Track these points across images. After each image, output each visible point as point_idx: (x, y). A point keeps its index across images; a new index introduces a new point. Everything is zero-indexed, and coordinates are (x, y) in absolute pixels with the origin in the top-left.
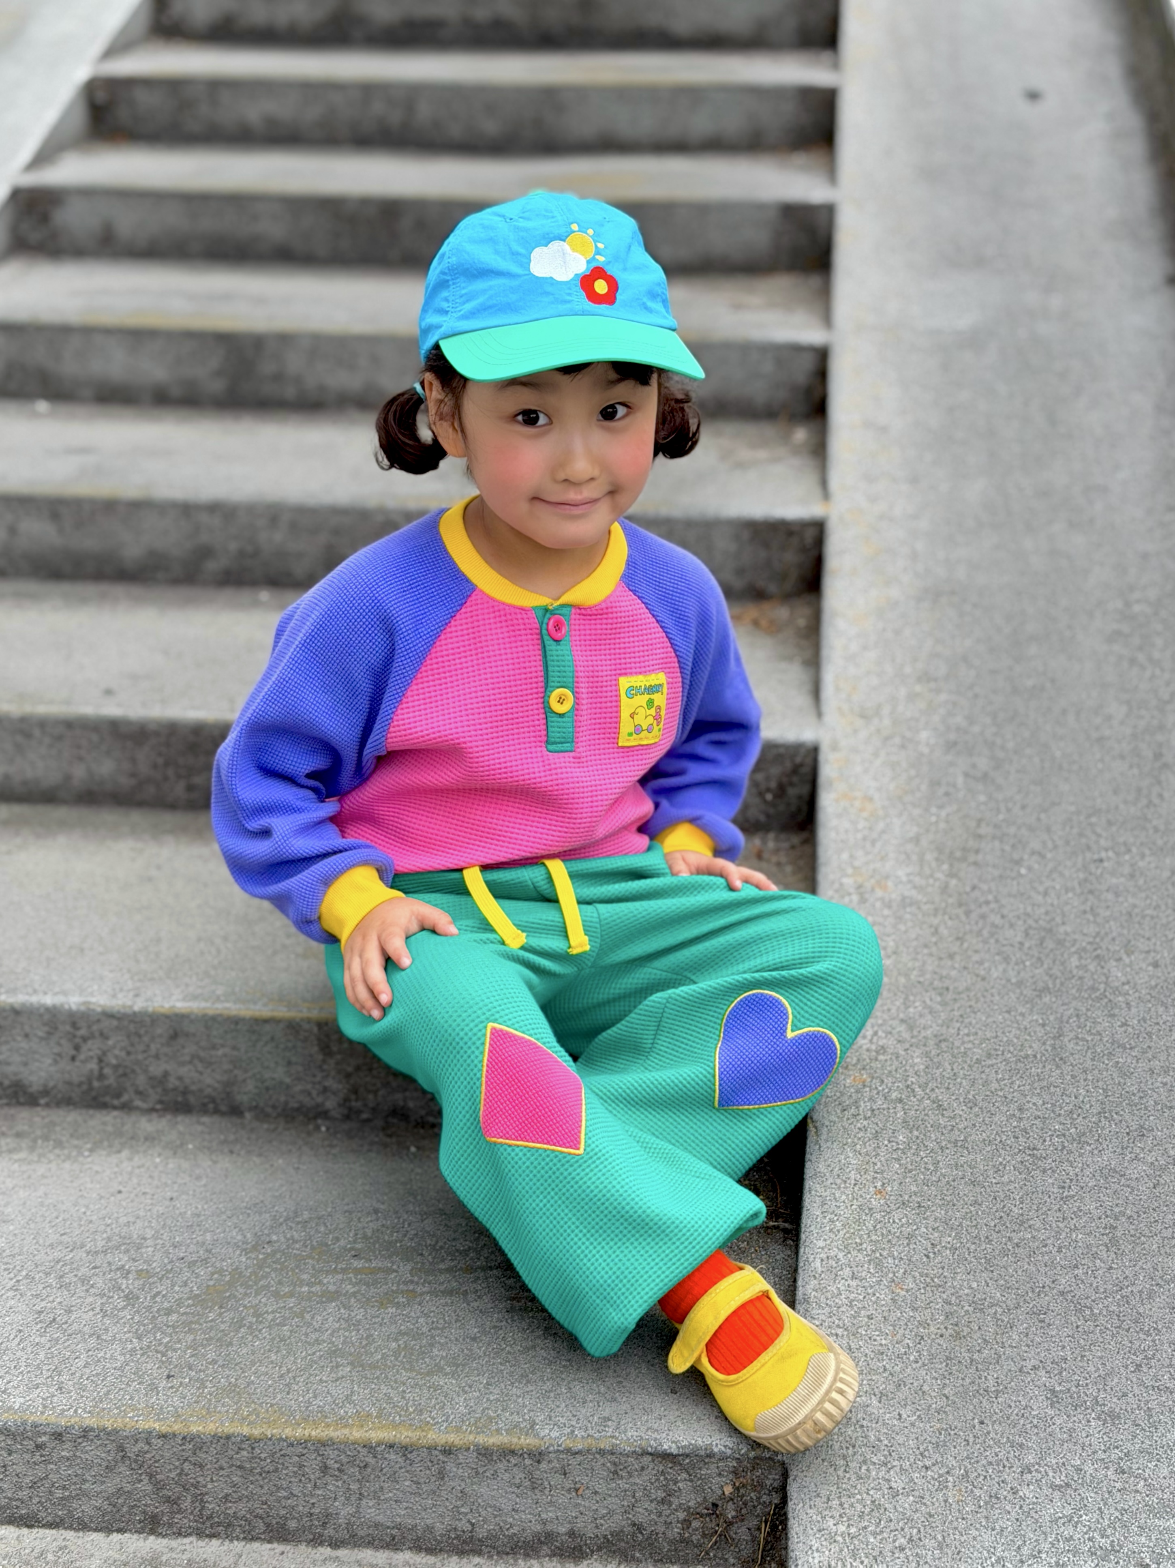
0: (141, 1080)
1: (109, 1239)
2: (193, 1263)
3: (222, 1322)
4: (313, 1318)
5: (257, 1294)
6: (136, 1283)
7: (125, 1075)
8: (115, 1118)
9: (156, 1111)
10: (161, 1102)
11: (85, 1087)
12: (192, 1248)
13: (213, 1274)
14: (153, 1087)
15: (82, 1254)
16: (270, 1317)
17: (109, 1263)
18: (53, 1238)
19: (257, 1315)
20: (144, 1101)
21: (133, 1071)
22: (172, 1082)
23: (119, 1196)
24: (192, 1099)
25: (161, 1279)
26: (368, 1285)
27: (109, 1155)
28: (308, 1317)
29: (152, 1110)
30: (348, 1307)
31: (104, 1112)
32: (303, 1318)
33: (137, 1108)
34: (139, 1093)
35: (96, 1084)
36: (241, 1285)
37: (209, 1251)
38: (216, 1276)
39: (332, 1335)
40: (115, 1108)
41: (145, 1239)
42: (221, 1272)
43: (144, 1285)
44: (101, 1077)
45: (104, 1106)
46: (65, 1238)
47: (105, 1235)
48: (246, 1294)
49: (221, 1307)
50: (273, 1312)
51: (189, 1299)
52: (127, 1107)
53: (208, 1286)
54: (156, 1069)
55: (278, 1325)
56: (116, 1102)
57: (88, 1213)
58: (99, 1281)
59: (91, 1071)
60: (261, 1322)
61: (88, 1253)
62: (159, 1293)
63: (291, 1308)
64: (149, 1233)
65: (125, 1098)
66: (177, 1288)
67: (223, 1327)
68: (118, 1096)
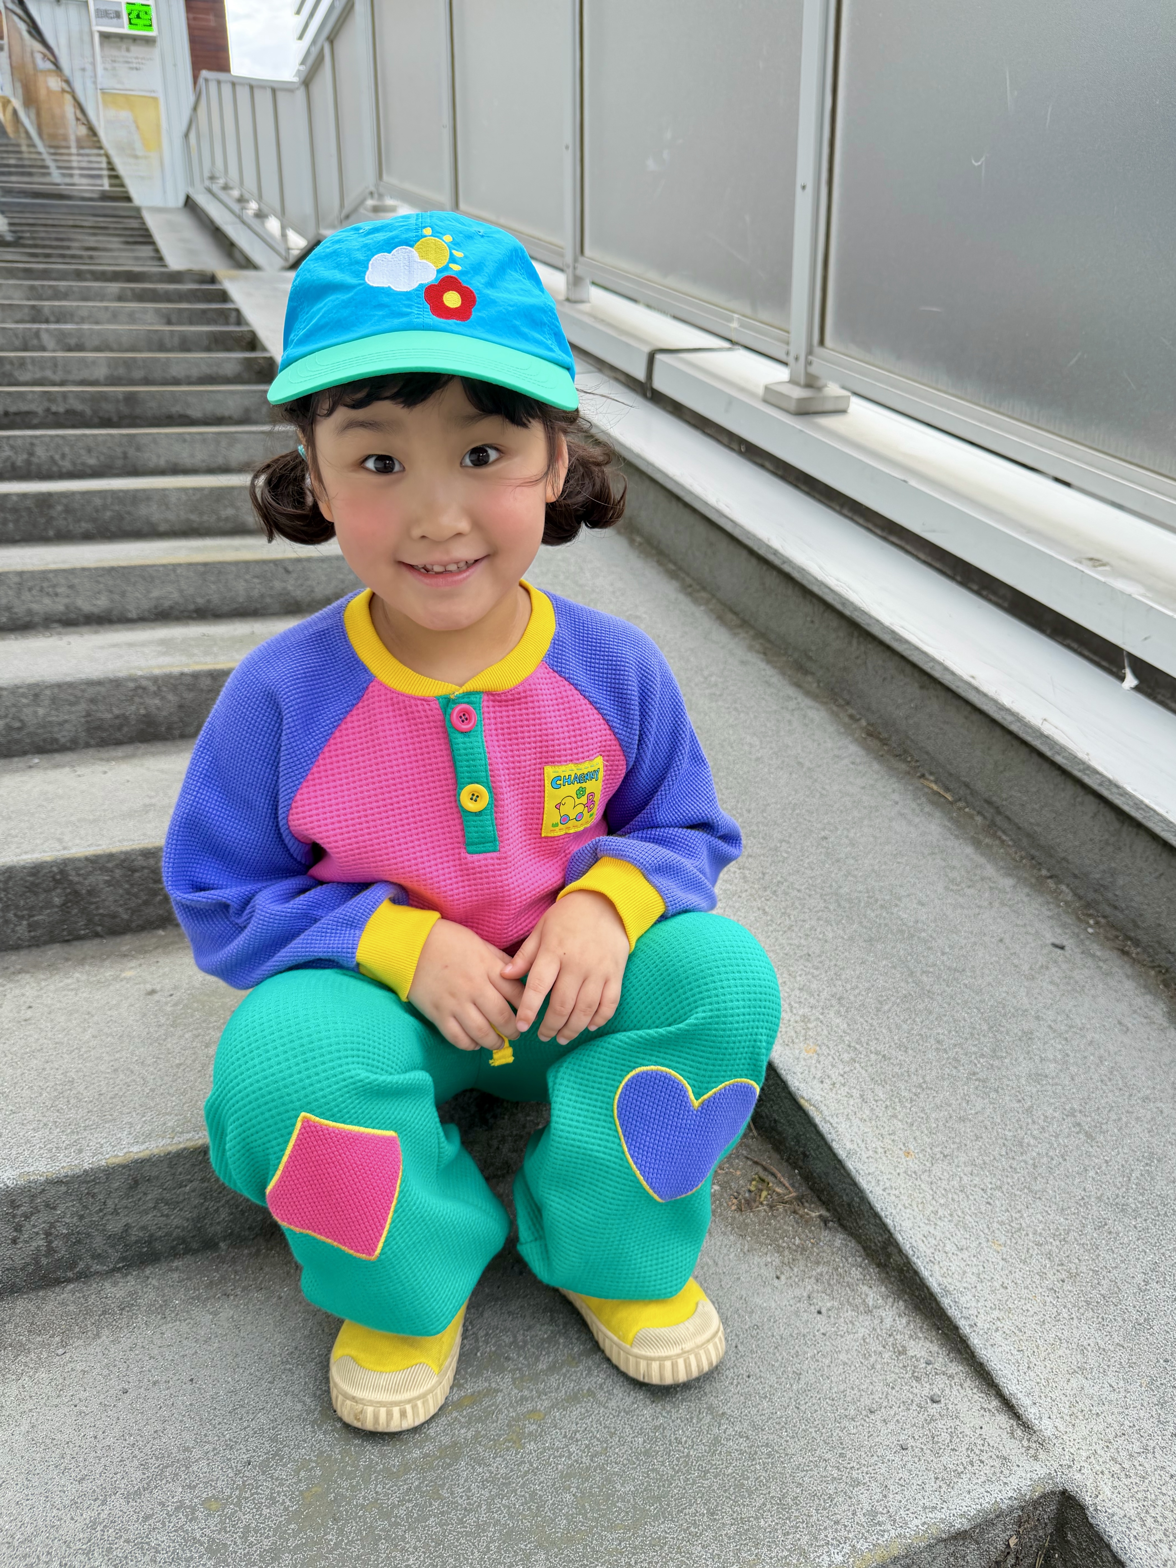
0: (98, 1242)
1: (144, 1466)
2: (264, 1467)
3: (350, 1543)
4: (452, 1493)
5: (367, 1482)
6: (211, 1522)
7: (79, 1242)
8: (73, 1292)
9: (119, 1269)
10: (123, 1259)
11: (31, 1268)
12: (253, 1442)
13: (297, 1472)
14: (113, 1246)
15: (117, 1501)
16: (402, 1512)
17: (162, 1504)
18: (73, 1489)
19: (386, 1515)
20: (103, 1264)
21: (89, 1235)
22: (135, 1234)
23: (127, 1399)
24: (158, 1246)
25: (239, 1504)
26: (479, 1420)
27: (87, 1345)
28: (444, 1493)
29: (115, 1270)
30: (481, 1462)
31: (57, 1289)
32: (440, 1497)
33: (97, 1273)
34: (96, 1257)
35: (44, 1261)
36: (341, 1476)
37: (274, 1439)
38: (302, 1474)
39: (489, 1510)
40: (69, 1281)
41: (187, 1449)
42: (304, 1465)
43: (222, 1522)
44: (50, 1251)
45: (57, 1282)
46: (87, 1485)
47: (136, 1463)
48: (353, 1488)
49: (335, 1520)
50: (402, 1502)
51: (289, 1522)
52: (84, 1276)
53: (301, 1493)
54: (115, 1226)
55: (417, 1520)
56: (70, 1274)
57: (100, 1436)
58: (160, 1538)
59: (38, 1249)
60: (397, 1524)
61: (127, 1497)
62: (247, 1527)
63: (418, 1487)
64: (189, 1438)
65: (81, 1265)
66: (265, 1511)
67: (356, 1550)
68: (72, 1266)
